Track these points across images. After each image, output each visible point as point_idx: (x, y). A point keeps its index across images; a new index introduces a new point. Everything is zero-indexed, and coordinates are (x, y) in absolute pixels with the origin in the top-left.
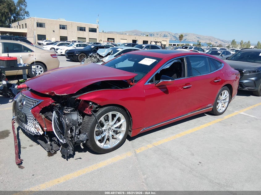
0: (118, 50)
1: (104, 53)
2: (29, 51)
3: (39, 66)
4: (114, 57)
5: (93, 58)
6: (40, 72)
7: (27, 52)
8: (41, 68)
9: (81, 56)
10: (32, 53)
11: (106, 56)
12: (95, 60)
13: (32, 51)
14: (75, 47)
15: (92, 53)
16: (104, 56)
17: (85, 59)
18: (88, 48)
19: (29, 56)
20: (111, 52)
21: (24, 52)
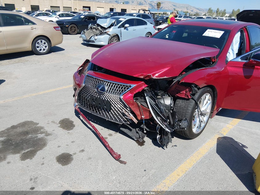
0: (120, 20)
1: (106, 24)
2: (30, 24)
3: (43, 41)
4: (118, 28)
5: (94, 30)
6: (44, 47)
7: (28, 25)
8: (45, 43)
9: (72, 27)
10: (34, 26)
11: (110, 27)
12: (98, 32)
13: (34, 24)
14: (58, 18)
15: (91, 24)
16: (106, 27)
17: (85, 31)
18: (77, 18)
19: (32, 29)
20: (115, 23)
21: (26, 25)
